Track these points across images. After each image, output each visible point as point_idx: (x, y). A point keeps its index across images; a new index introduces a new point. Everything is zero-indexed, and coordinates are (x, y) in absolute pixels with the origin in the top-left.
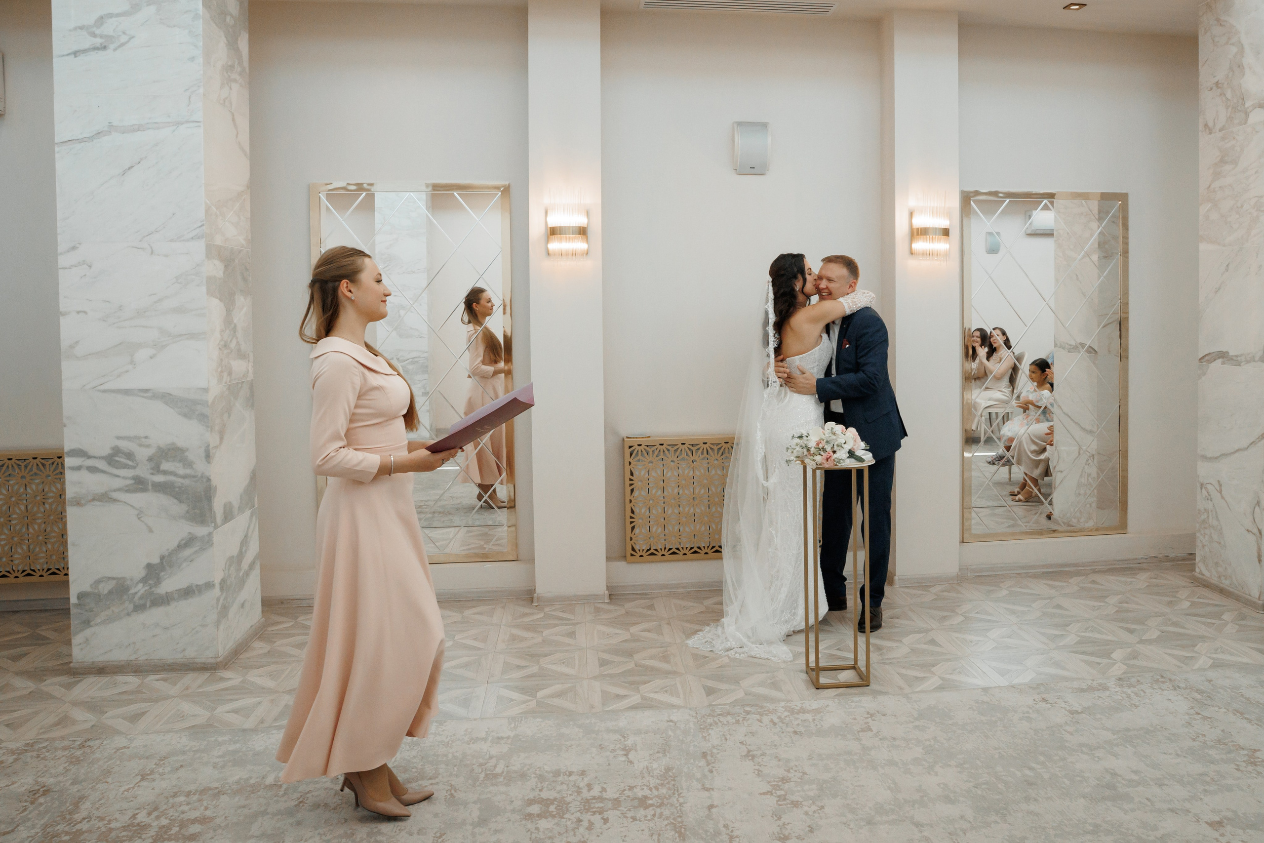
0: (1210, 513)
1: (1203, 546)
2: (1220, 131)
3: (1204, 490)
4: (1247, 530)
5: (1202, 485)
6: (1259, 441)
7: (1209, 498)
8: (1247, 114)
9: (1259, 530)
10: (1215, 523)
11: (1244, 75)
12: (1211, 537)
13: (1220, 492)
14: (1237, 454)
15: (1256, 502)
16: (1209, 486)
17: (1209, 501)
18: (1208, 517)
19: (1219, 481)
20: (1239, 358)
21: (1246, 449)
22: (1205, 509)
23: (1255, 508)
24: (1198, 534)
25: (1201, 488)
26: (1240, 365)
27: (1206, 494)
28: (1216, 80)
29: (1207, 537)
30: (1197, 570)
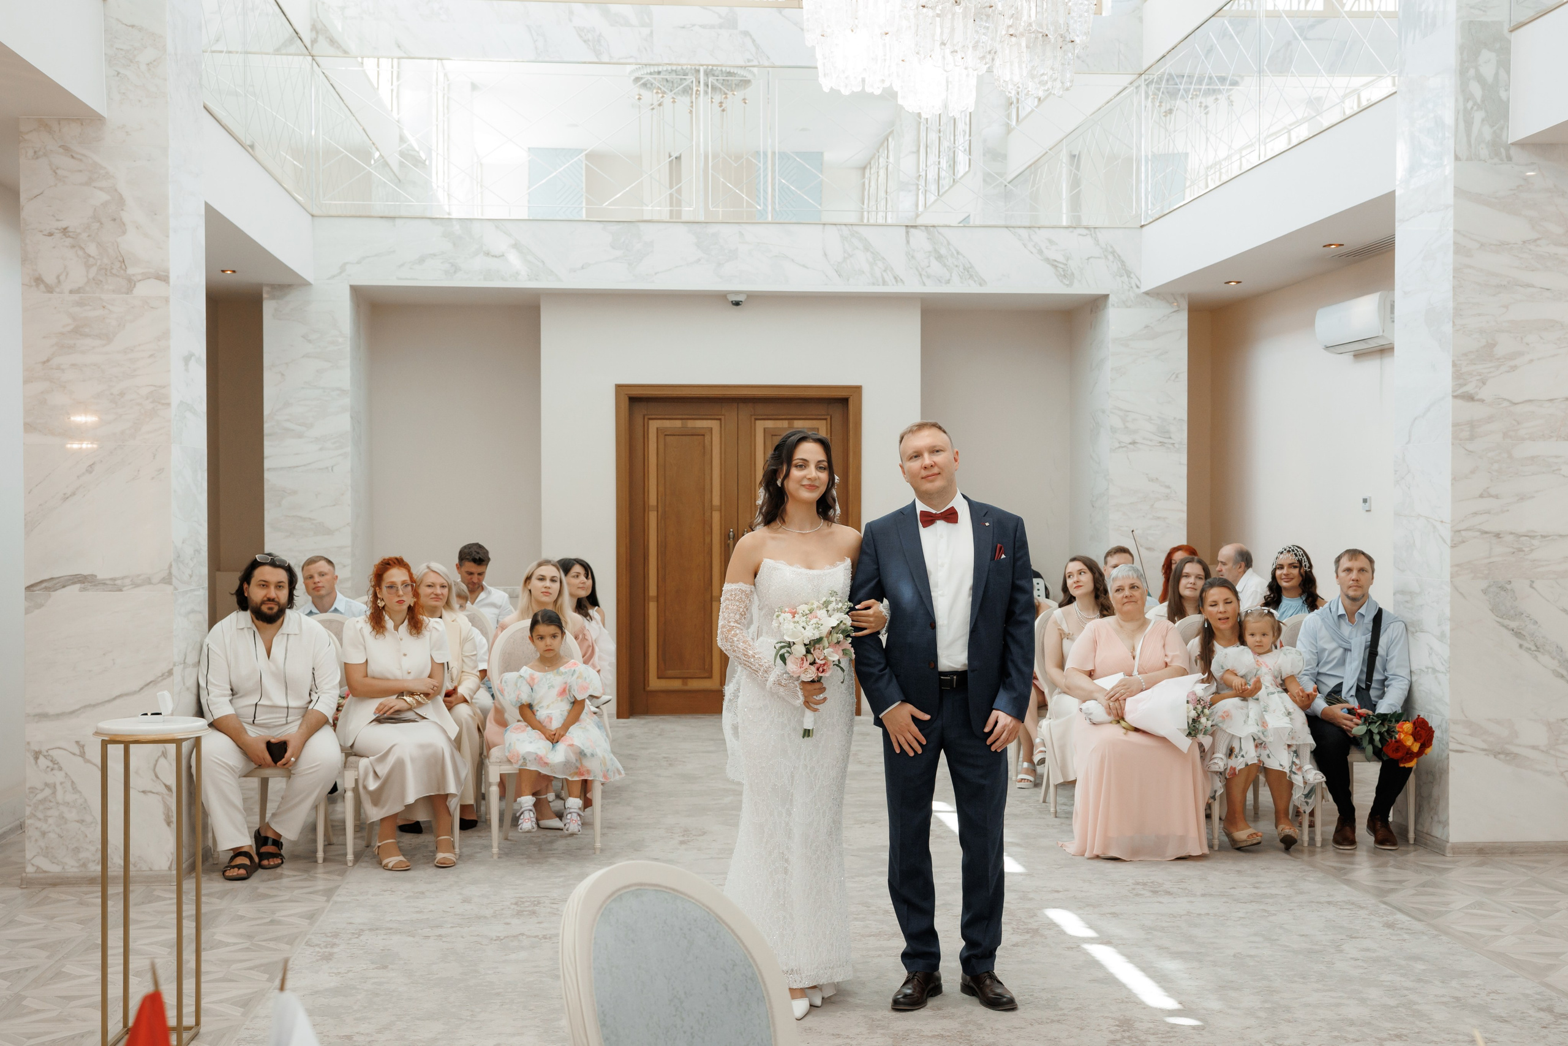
0: (59, 787)
1: (44, 834)
2: (71, 292)
3: (42, 760)
4: (144, 792)
5: (37, 755)
6: (165, 679)
7: (55, 765)
8: (131, 283)
9: (166, 786)
10: (70, 797)
11: (124, 232)
12: (62, 817)
13: (82, 755)
14: (118, 702)
15: (160, 753)
16: (51, 752)
17: (56, 772)
18: (54, 793)
19: (77, 742)
20: (119, 582)
21: (135, 693)
22: (46, 785)
23: (157, 761)
24: (28, 822)
25: (36, 758)
26: (121, 590)
27: (50, 764)
28: (63, 224)
29: (50, 821)
30: (30, 869)
